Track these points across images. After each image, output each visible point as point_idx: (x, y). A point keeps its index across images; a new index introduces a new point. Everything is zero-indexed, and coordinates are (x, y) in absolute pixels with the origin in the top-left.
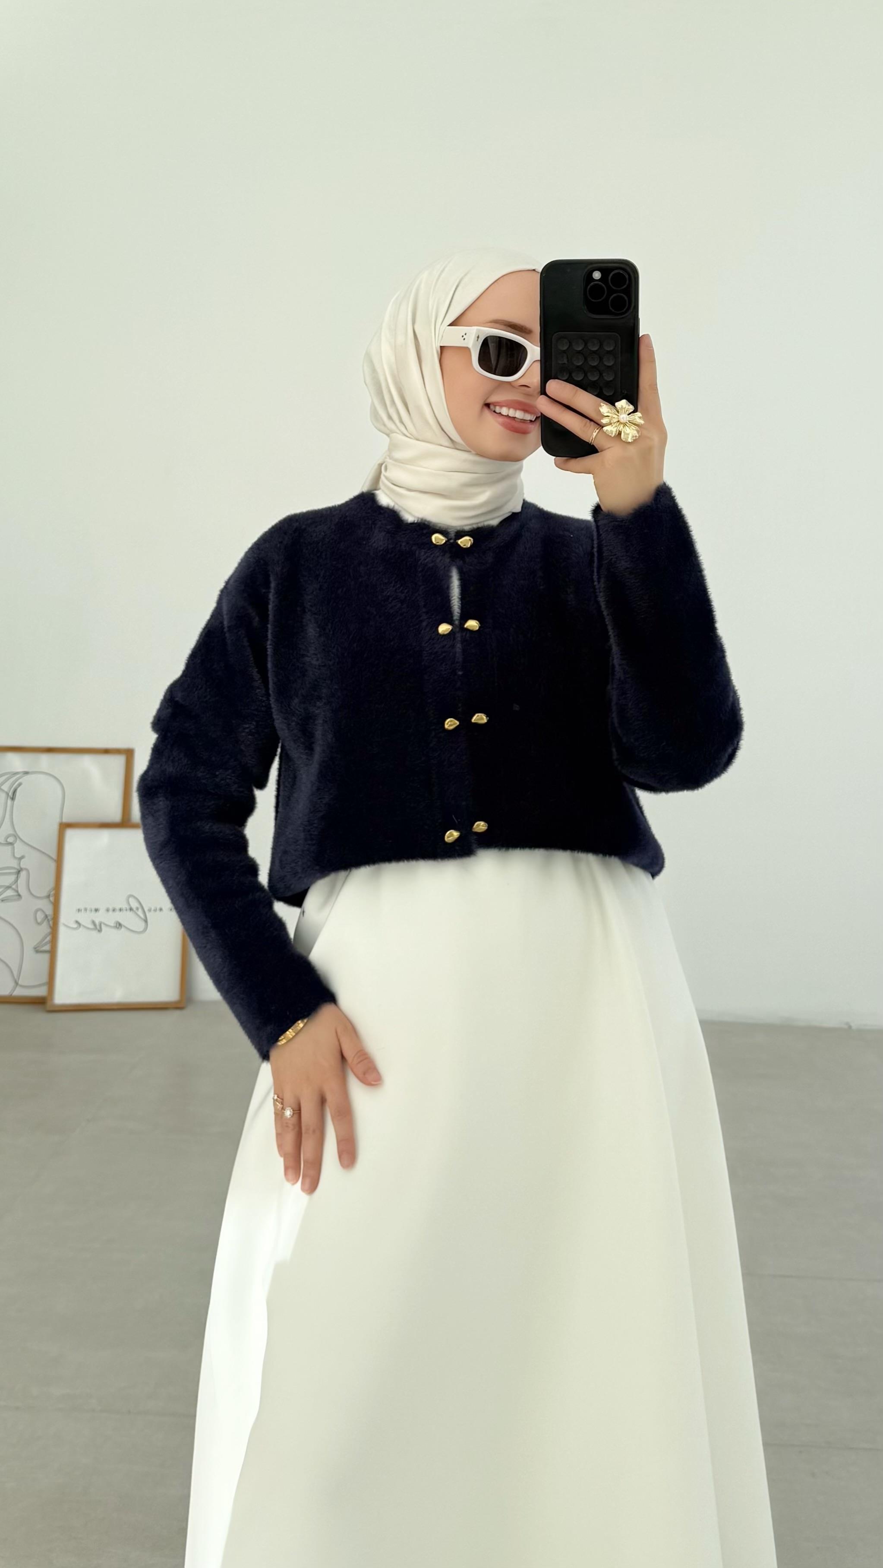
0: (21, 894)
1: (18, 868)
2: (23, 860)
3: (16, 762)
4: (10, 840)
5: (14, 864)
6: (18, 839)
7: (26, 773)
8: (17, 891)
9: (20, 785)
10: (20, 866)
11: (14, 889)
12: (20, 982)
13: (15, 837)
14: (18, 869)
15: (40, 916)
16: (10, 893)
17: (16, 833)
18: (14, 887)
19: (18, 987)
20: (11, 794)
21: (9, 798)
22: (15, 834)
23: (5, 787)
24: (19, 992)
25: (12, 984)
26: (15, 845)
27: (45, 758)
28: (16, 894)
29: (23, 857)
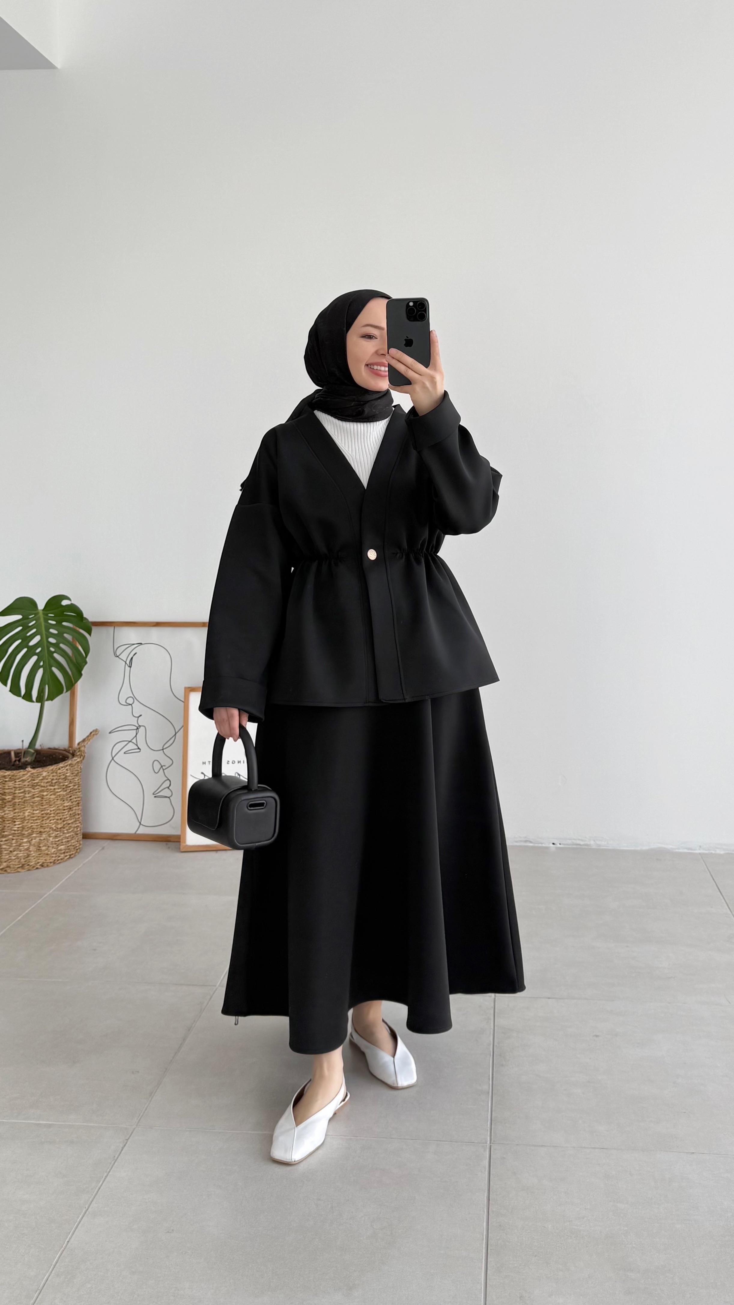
0: (140, 748)
1: (137, 725)
2: (140, 718)
3: (130, 635)
4: (130, 701)
5: (134, 721)
6: (135, 700)
7: (141, 644)
8: (137, 745)
9: (136, 653)
10: (138, 724)
11: (133, 743)
12: (142, 823)
13: (134, 699)
14: (137, 727)
15: (157, 766)
16: (131, 746)
17: (134, 695)
18: (134, 741)
19: (141, 826)
20: (128, 662)
21: (126, 665)
22: (132, 696)
23: (124, 656)
24: (142, 831)
25: (138, 824)
26: (133, 705)
27: (155, 631)
28: (137, 747)
29: (141, 715)
